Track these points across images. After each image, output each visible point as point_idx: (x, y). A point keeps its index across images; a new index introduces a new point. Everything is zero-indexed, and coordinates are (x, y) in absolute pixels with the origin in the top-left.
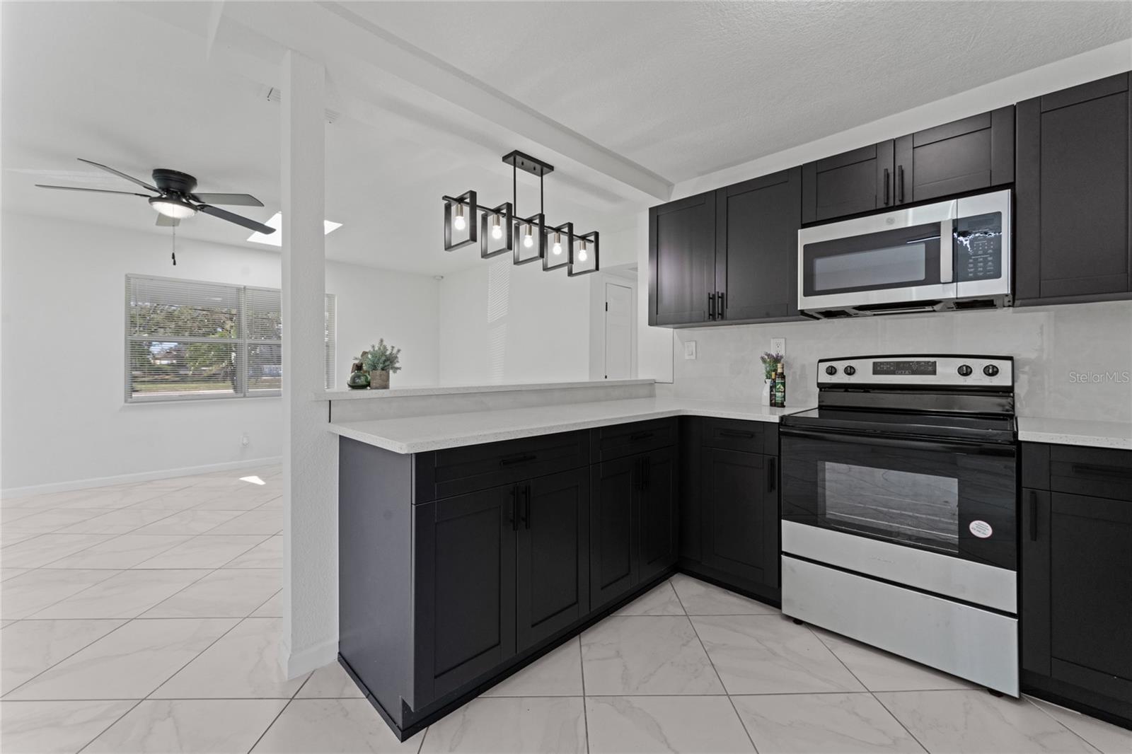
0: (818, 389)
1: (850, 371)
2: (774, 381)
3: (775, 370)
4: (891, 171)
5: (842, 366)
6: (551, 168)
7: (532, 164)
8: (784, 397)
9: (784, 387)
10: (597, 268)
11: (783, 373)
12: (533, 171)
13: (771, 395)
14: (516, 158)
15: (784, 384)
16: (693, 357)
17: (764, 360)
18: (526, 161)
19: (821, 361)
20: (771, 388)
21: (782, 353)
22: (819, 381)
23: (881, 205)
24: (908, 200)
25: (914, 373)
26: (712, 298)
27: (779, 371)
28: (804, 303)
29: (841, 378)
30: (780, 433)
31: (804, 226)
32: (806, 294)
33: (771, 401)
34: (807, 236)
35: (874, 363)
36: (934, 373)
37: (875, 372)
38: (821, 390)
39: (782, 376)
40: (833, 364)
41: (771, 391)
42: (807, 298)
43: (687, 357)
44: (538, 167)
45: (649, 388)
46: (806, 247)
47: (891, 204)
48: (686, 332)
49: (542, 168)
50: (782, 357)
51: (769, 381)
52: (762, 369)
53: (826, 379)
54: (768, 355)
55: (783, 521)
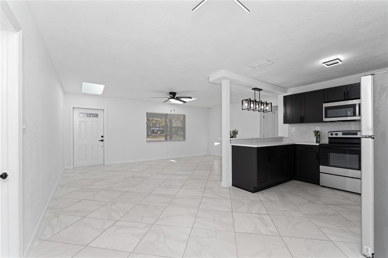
0: (328, 139)
1: (336, 134)
2: (317, 137)
3: (317, 134)
4: (345, 91)
5: (334, 133)
6: (262, 90)
7: (258, 90)
8: (320, 140)
9: (320, 138)
10: (271, 111)
11: (319, 135)
12: (258, 91)
13: (316, 140)
14: (255, 89)
15: (320, 137)
16: (295, 131)
17: (314, 132)
18: (257, 89)
19: (329, 132)
20: (316, 138)
21: (319, 130)
22: (329, 137)
23: (343, 99)
24: (349, 98)
25: (352, 135)
26: (301, 118)
27: (319, 134)
28: (325, 119)
29: (334, 136)
30: (319, 147)
31: (325, 103)
32: (325, 118)
33: (316, 141)
34: (325, 105)
35: (342, 133)
36: (357, 135)
37: (343, 135)
38: (329, 139)
39: (319, 136)
40: (332, 133)
41: (316, 139)
42: (326, 119)
43: (293, 131)
44: (259, 90)
45: (281, 139)
46: (325, 107)
47: (346, 99)
48: (292, 125)
49: (260, 90)
50: (319, 131)
51: (316, 137)
52: (314, 134)
53: (330, 136)
54: (315, 131)
55: (320, 166)
